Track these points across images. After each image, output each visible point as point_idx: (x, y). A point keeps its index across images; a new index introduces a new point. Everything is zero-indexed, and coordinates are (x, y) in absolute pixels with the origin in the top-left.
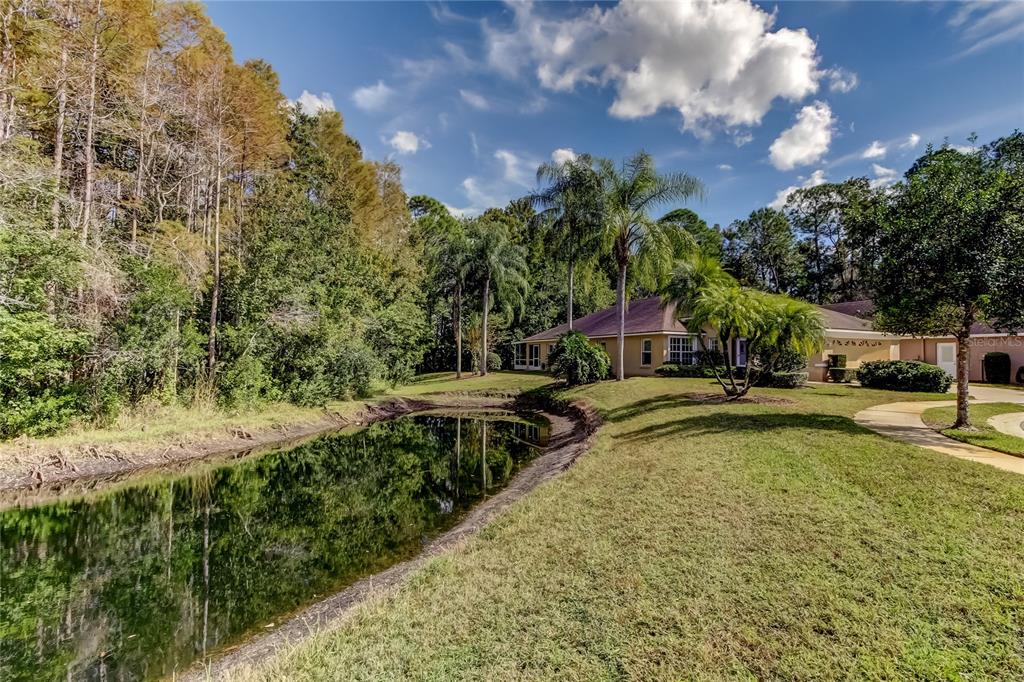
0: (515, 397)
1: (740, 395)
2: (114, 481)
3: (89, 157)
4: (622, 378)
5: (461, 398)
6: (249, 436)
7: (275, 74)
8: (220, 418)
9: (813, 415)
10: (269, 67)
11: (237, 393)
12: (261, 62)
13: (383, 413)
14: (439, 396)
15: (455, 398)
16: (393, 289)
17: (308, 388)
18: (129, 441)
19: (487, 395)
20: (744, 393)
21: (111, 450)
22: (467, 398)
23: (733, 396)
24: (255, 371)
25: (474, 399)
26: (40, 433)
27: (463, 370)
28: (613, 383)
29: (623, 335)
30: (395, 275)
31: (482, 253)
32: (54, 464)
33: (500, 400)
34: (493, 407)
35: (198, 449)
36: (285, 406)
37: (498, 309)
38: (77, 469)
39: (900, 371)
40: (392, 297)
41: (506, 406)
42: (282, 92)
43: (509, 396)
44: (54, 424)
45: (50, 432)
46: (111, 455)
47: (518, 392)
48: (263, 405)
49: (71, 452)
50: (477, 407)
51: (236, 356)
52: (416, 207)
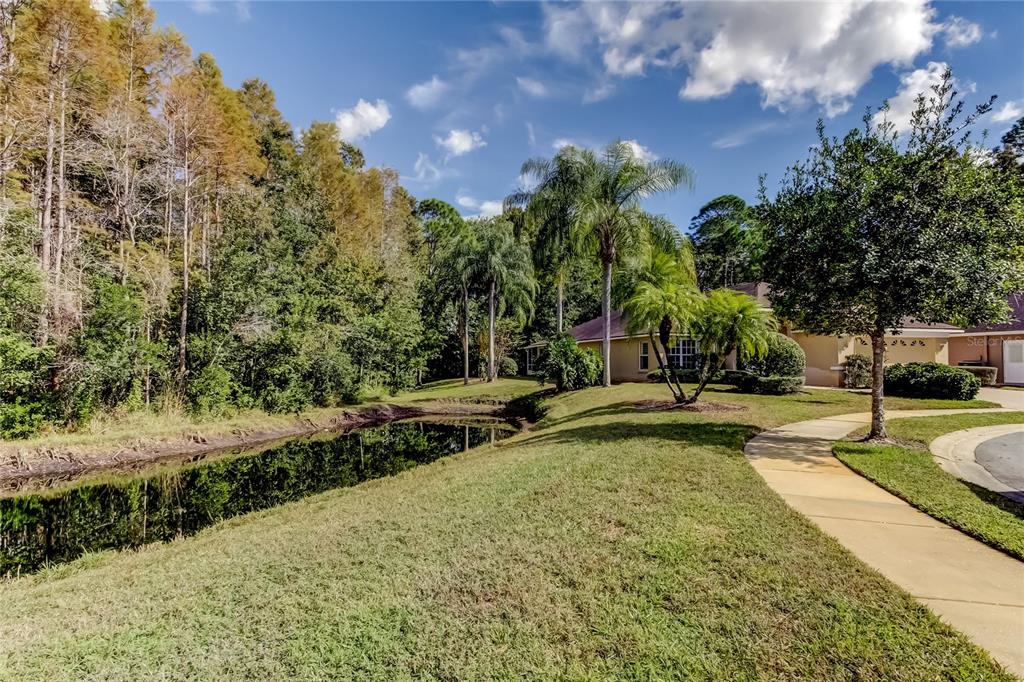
0: (506, 404)
1: (688, 402)
2: (69, 479)
3: (61, 187)
4: (609, 384)
5: (452, 405)
6: (204, 441)
7: (270, 92)
8: (188, 423)
9: (708, 424)
10: (265, 85)
11: (204, 400)
12: (256, 82)
13: (362, 420)
14: (431, 403)
15: (446, 405)
16: (380, 295)
17: (282, 396)
18: (84, 444)
19: (478, 402)
20: (693, 400)
21: (66, 452)
22: (458, 404)
23: (681, 402)
24: (223, 378)
25: (465, 406)
26: (14, 436)
27: (471, 376)
28: (599, 389)
29: (608, 339)
30: (379, 282)
31: (484, 256)
32: (13, 463)
33: (491, 407)
34: (482, 414)
35: (150, 452)
36: (257, 412)
37: (510, 312)
38: (31, 468)
39: (913, 374)
40: (380, 303)
41: (494, 414)
42: (277, 108)
43: (500, 403)
44: (26, 427)
45: (24, 435)
46: (65, 457)
47: (510, 398)
48: (233, 411)
49: (30, 453)
50: (465, 415)
51: (204, 364)
52: (427, 210)
